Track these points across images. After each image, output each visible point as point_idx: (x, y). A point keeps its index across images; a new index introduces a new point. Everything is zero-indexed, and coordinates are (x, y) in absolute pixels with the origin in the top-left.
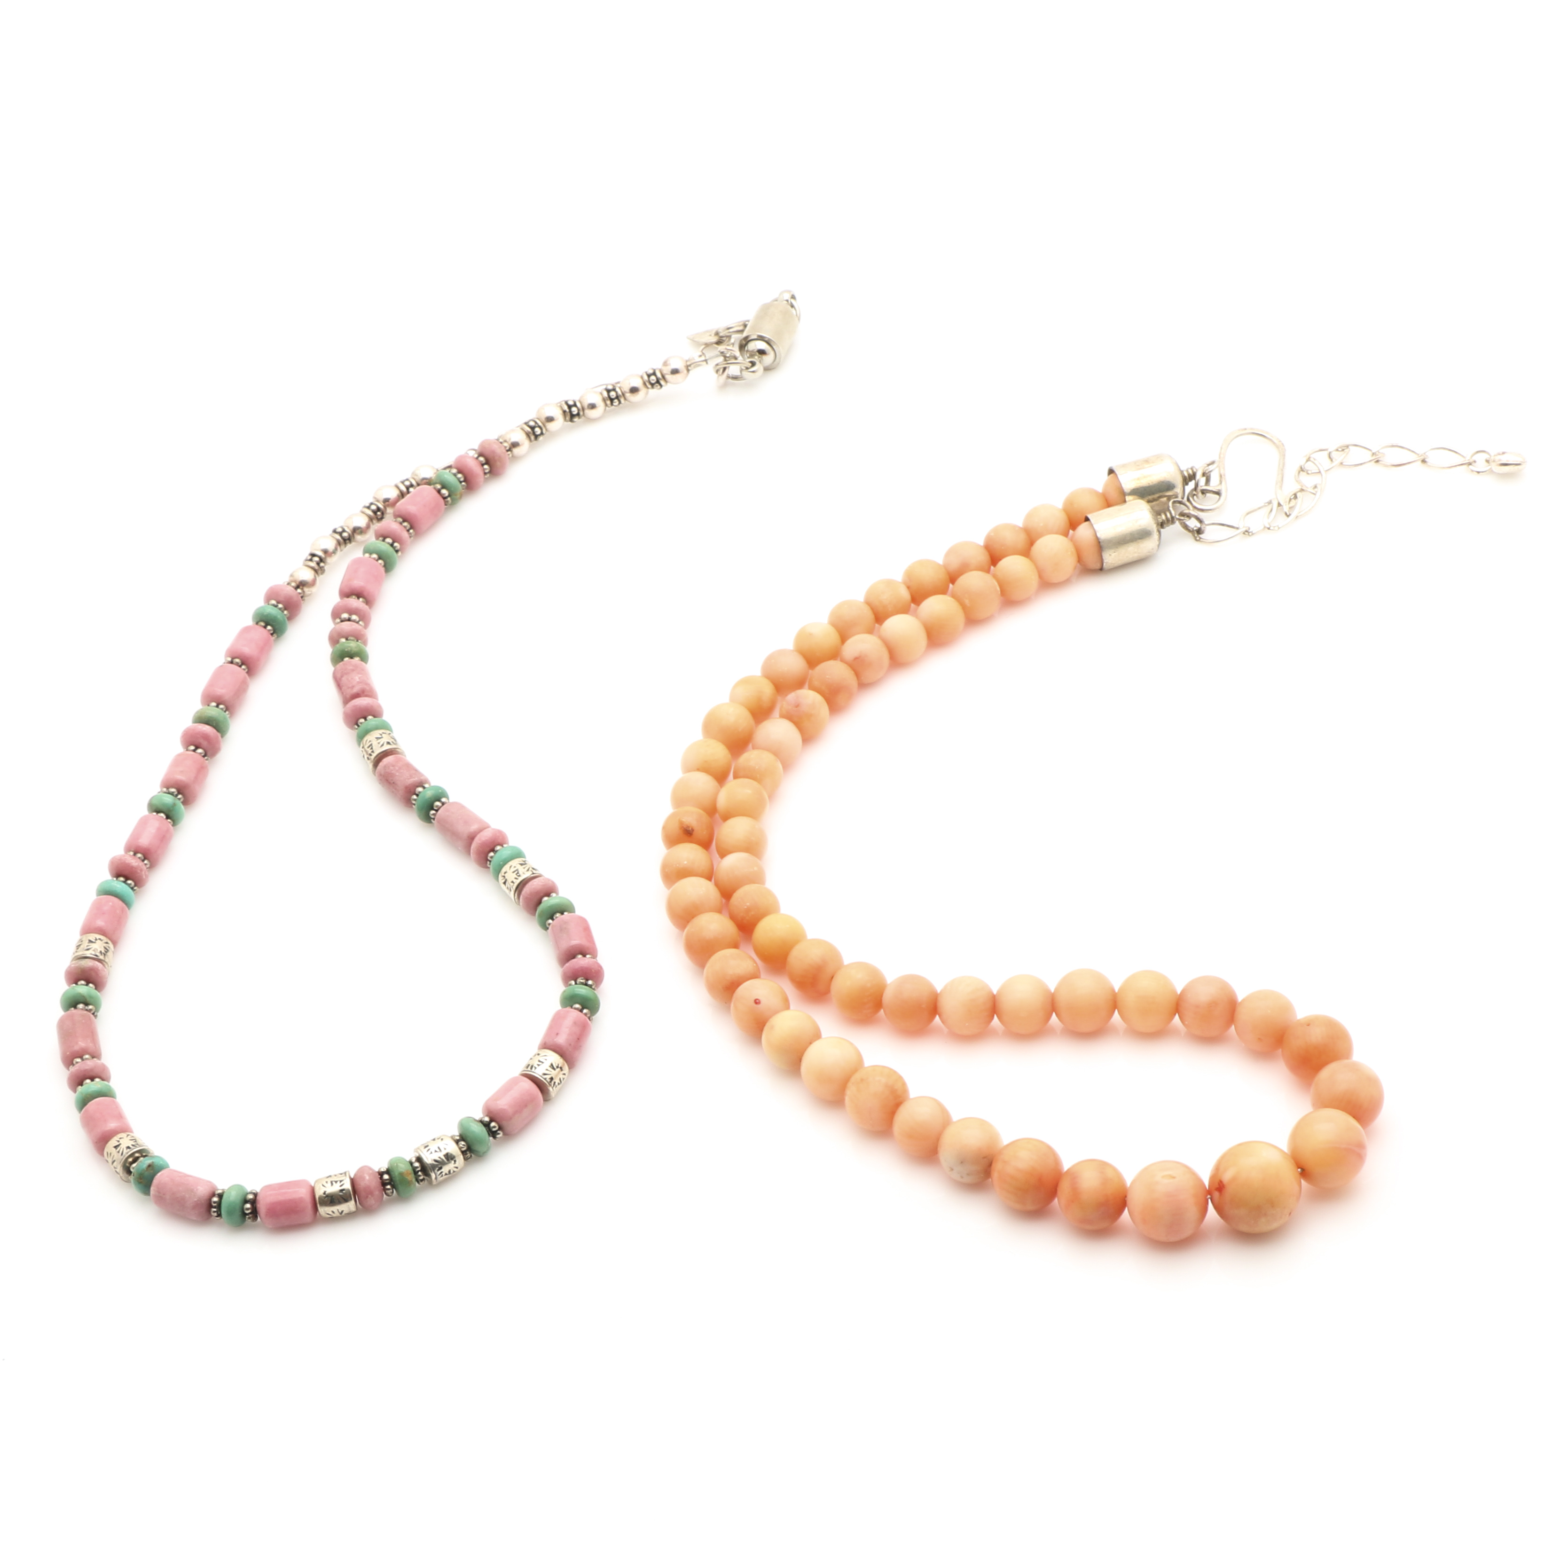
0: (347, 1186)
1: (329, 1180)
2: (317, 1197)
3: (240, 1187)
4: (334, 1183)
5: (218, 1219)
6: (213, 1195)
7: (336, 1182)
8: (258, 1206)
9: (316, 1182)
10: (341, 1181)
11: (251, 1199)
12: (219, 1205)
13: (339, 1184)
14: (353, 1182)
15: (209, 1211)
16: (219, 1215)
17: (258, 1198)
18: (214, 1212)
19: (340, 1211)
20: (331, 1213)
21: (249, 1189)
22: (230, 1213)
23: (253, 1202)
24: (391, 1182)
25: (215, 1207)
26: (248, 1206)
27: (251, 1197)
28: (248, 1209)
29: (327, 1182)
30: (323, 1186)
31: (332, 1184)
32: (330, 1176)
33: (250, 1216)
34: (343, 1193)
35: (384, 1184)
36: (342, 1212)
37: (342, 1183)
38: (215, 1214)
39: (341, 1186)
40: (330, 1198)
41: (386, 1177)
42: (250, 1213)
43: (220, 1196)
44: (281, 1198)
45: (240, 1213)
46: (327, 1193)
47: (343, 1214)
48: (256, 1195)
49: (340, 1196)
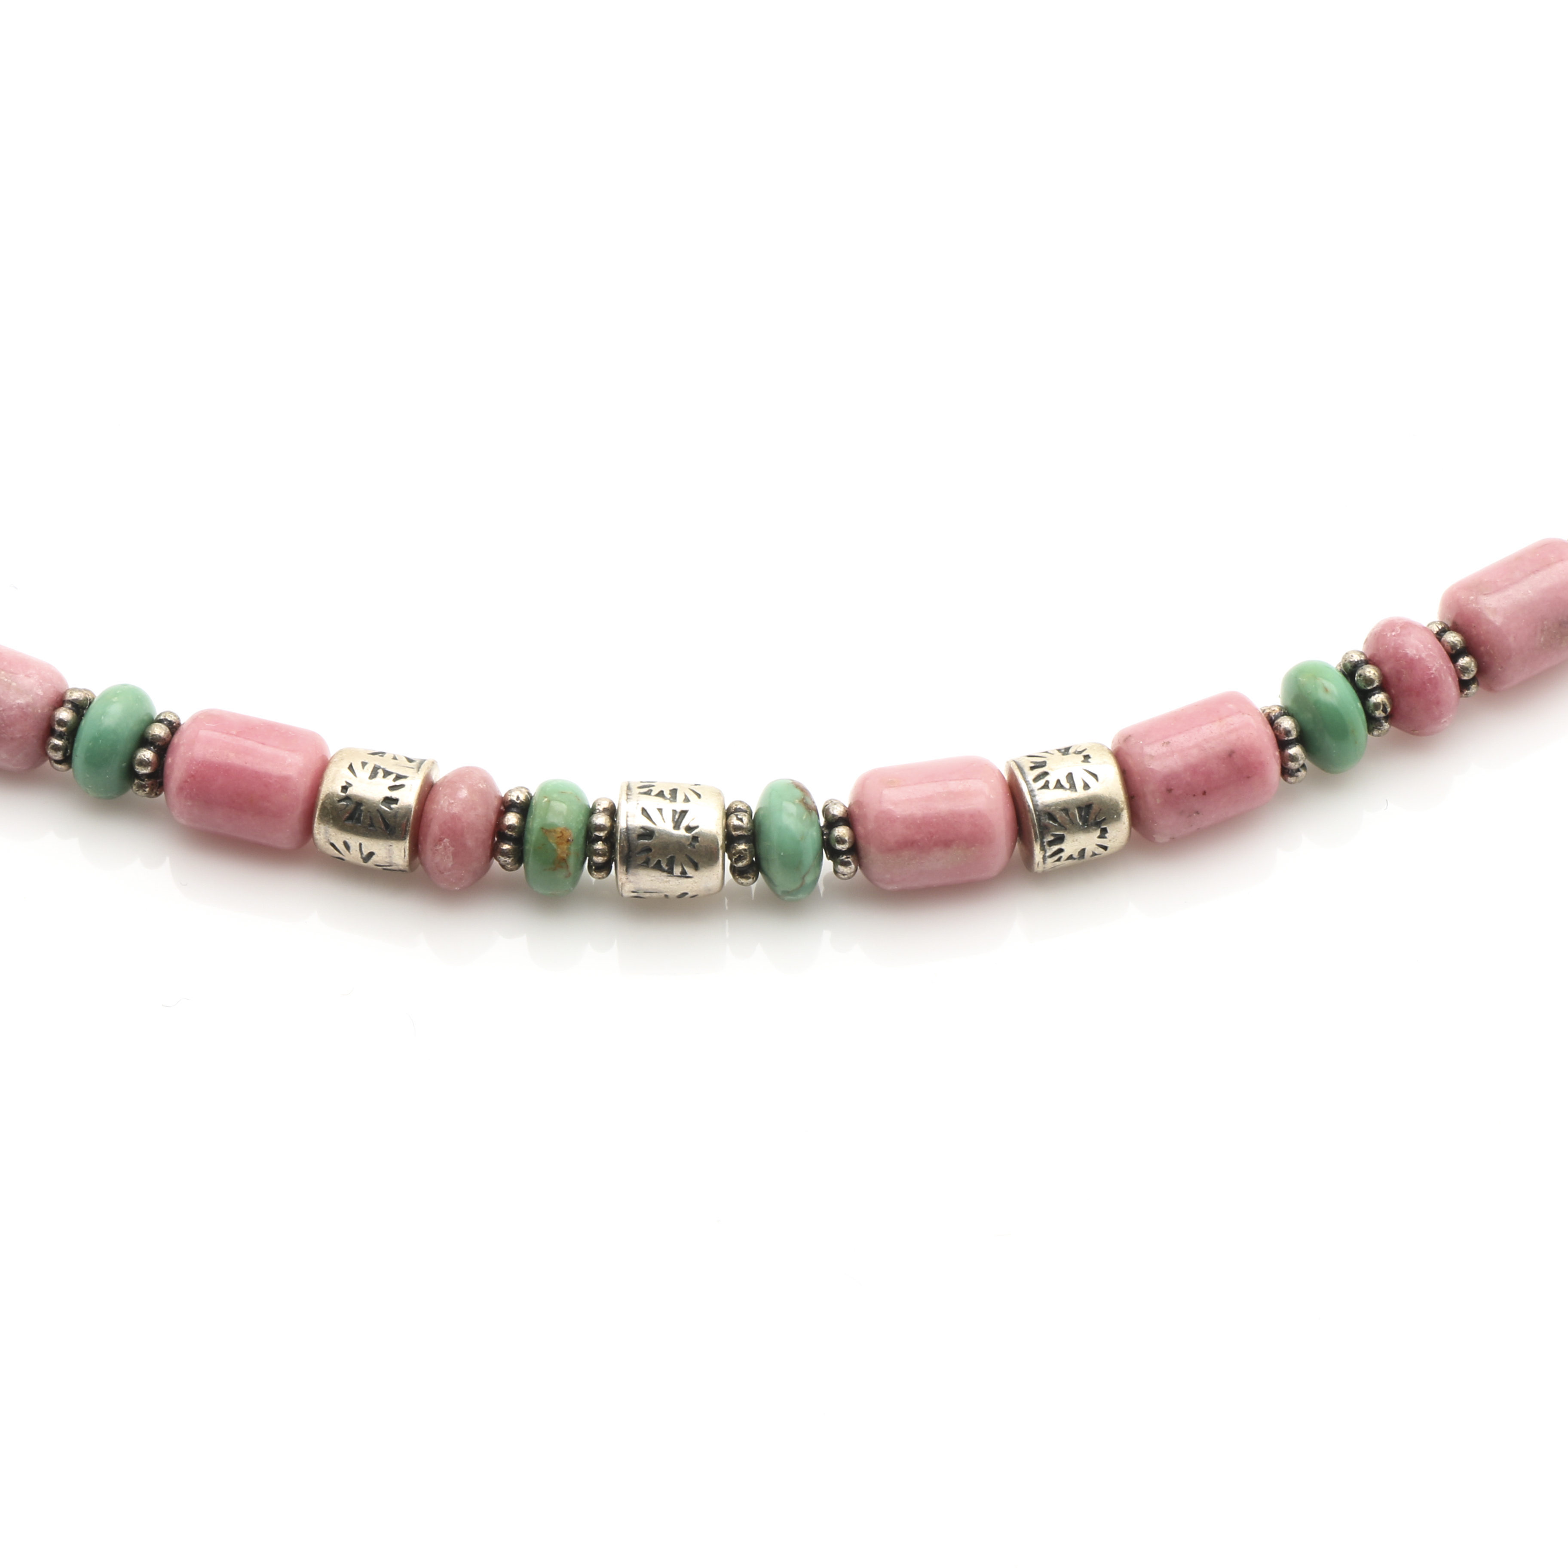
0: (408, 797)
1: (373, 762)
2: (322, 796)
3: (138, 697)
4: (381, 773)
5: (62, 770)
6: (61, 702)
7: (387, 774)
8: (169, 760)
9: (340, 752)
10: (399, 777)
11: (159, 738)
12: (72, 733)
13: (390, 781)
14: (428, 790)
15: (44, 743)
16: (67, 760)
17: (176, 739)
18: (56, 748)
19: (365, 852)
20: (341, 847)
21: (159, 708)
22: (96, 761)
23: (162, 748)
24: (519, 838)
25: (60, 736)
26: (147, 754)
27: (159, 731)
28: (143, 763)
29: (364, 764)
30: (351, 767)
31: (374, 774)
32: (382, 754)
33: (146, 782)
34: (391, 809)
35: (499, 833)
36: (371, 854)
37: (398, 783)
38: (58, 756)
39: (392, 788)
40: (353, 806)
41: (512, 819)
42: (148, 776)
43: (80, 708)
44: (233, 759)
45: (124, 765)
46: (350, 791)
47: (371, 863)
48: (174, 728)
49: (379, 811)
